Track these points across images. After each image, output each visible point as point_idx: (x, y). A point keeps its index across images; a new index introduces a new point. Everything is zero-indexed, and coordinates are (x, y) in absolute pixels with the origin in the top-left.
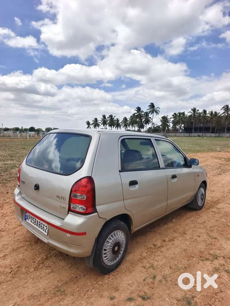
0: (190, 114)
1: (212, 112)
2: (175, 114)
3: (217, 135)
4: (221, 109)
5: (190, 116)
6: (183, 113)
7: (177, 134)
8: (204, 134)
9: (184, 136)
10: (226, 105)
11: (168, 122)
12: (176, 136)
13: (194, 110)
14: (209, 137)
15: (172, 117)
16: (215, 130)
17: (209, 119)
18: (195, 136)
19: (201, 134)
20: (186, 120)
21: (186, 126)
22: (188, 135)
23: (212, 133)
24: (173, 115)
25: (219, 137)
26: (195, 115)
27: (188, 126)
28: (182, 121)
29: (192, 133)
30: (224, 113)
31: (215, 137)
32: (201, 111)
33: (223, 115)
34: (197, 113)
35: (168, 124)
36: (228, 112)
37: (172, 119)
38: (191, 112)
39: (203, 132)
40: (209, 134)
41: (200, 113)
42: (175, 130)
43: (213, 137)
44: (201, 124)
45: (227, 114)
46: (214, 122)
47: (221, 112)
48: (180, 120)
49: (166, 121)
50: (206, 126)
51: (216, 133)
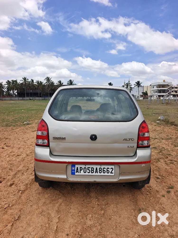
0: (22, 82)
1: (38, 82)
2: (8, 81)
3: (43, 98)
4: (44, 80)
5: (22, 84)
6: (16, 81)
7: (13, 98)
8: (34, 98)
9: (19, 100)
10: (47, 77)
11: (3, 88)
12: (11, 100)
13: (25, 79)
14: (38, 100)
15: (6, 83)
16: (42, 95)
17: (37, 87)
18: (27, 100)
19: (31, 98)
20: (19, 86)
21: (19, 91)
22: (22, 99)
23: (40, 97)
24: (7, 82)
25: (44, 100)
26: (25, 83)
27: (21, 92)
28: (16, 87)
29: (25, 97)
30: (46, 82)
31: (42, 100)
32: (30, 80)
33: (45, 84)
34: (27, 82)
35: (3, 89)
36: (49, 82)
37: (6, 86)
38: (22, 80)
39: (33, 96)
40: (37, 98)
41: (29, 82)
42: (9, 95)
43: (41, 100)
44: (30, 90)
45: (48, 84)
46: (41, 89)
47: (44, 82)
48: (13, 86)
49: (2, 87)
50: (34, 91)
51: (42, 97)
